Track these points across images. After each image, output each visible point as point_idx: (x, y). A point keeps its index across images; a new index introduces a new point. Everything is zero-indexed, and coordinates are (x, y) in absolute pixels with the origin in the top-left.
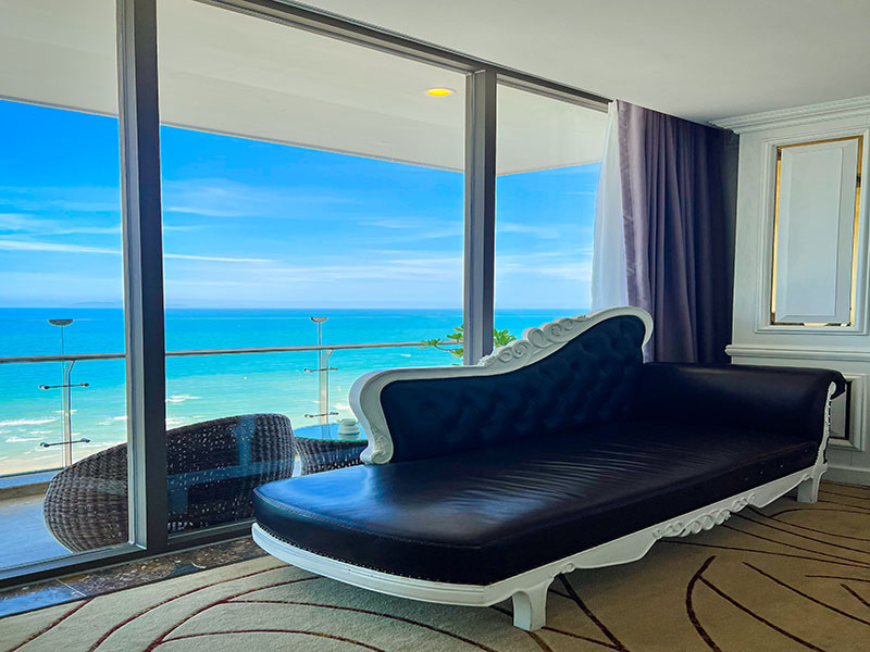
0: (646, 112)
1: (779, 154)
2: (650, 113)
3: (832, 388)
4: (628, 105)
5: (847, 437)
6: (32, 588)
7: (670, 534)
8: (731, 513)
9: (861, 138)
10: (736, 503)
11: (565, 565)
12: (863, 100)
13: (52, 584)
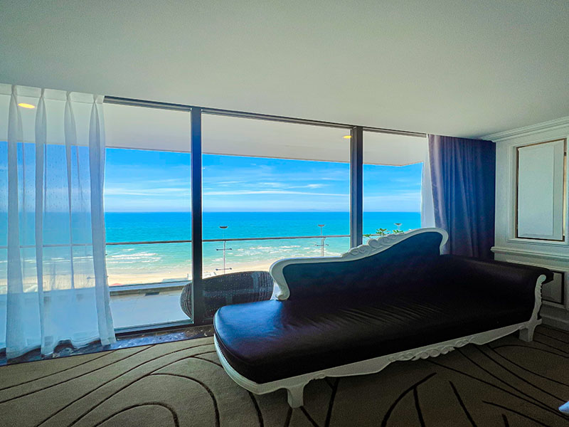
0: (442, 138)
1: (518, 152)
2: (445, 138)
3: (542, 278)
4: (433, 136)
5: (563, 303)
6: (146, 335)
7: (401, 359)
8: (454, 348)
9: (565, 139)
10: (460, 342)
11: (320, 374)
12: (564, 119)
13: (152, 335)
